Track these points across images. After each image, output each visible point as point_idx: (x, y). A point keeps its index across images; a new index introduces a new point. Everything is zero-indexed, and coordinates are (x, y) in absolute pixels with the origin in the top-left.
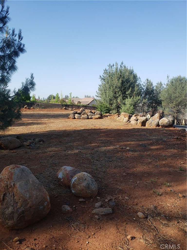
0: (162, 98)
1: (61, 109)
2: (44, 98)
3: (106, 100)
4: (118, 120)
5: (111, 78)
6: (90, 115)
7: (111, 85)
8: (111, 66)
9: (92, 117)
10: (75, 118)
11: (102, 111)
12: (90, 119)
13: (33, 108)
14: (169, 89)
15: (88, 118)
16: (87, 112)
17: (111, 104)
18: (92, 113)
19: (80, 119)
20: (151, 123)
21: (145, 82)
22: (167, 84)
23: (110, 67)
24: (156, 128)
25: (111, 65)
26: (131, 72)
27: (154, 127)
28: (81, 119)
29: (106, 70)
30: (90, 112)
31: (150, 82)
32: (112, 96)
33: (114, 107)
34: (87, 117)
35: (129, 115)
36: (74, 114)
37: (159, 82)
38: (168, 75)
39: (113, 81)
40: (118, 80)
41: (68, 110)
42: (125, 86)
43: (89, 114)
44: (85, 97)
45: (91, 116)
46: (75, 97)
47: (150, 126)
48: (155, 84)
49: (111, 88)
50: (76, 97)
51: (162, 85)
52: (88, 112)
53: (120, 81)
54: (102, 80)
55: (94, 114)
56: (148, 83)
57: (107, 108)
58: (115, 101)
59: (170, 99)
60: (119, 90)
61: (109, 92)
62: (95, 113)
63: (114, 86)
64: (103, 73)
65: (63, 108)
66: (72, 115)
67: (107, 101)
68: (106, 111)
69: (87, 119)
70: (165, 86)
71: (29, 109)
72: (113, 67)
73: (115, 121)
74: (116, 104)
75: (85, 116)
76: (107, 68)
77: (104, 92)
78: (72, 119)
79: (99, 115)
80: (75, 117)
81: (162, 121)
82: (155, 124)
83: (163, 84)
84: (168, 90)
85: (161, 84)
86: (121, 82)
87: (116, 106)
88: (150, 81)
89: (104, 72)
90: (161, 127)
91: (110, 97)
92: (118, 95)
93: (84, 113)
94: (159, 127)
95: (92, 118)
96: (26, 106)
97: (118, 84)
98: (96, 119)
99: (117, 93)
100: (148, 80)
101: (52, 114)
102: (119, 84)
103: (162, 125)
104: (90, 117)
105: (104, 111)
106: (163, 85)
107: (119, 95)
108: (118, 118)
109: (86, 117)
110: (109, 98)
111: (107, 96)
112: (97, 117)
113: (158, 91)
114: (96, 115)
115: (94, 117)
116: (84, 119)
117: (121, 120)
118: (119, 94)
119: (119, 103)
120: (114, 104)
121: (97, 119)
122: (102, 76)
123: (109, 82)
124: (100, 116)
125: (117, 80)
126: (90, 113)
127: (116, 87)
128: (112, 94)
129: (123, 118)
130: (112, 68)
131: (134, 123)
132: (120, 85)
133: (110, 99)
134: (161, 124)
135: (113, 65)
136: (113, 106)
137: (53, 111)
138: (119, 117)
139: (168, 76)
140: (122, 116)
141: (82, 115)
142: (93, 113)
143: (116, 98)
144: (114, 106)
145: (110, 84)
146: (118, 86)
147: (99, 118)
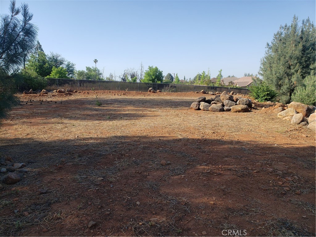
1: (197, 93)
2: (190, 78)
4: (280, 117)
6: (228, 104)
7: (281, 55)
8: (287, 27)
9: (231, 107)
10: (199, 109)
11: (258, 96)
12: (225, 111)
13: (159, 91)
15: (222, 110)
16: (223, 99)
17: (279, 86)
19: (207, 111)
25: (288, 25)
28: (209, 110)
30: (227, 99)
32: (282, 72)
33: (284, 90)
34: (221, 108)
35: (307, 106)
36: (199, 102)
39: (287, 48)
40: (296, 45)
41: (208, 94)
43: (226, 102)
44: (245, 75)
45: (230, 106)
46: (231, 76)
49: (282, 59)
50: (233, 77)
52: (225, 99)
53: (300, 47)
54: (270, 50)
55: (236, 102)
57: (268, 91)
58: (287, 81)
60: (296, 62)
61: (277, 66)
62: (238, 101)
63: (288, 56)
64: (273, 39)
65: (201, 92)
66: (195, 104)
67: (272, 80)
68: (265, 97)
69: (220, 111)
71: (154, 92)
73: (273, 119)
74: (288, 86)
75: (218, 106)
77: (268, 66)
79: (246, 104)
80: (199, 106)
87: (288, 89)
89: (274, 37)
91: (278, 74)
92: (293, 71)
93: (217, 101)
95: (229, 110)
96: (151, 88)
97: (295, 51)
98: (236, 112)
99: (292, 67)
101: (177, 100)
102: (297, 52)
104: (225, 108)
105: (262, 97)
107: (295, 71)
108: (279, 113)
109: (219, 108)
110: (275, 76)
111: (274, 73)
114: (240, 104)
115: (233, 108)
116: (214, 110)
117: (286, 118)
118: (295, 69)
119: (294, 84)
120: (284, 85)
121: (239, 111)
122: (270, 44)
123: (279, 50)
124: (245, 106)
125: (294, 45)
127: (291, 58)
128: (282, 69)
129: (292, 114)
132: (298, 54)
133: (278, 78)
135: (291, 26)
136: (282, 88)
137: (185, 95)
138: (284, 110)
140: (290, 109)
141: (212, 104)
142: (234, 101)
143: (289, 75)
144: (285, 88)
145: (280, 52)
146: (295, 55)
147: (242, 109)
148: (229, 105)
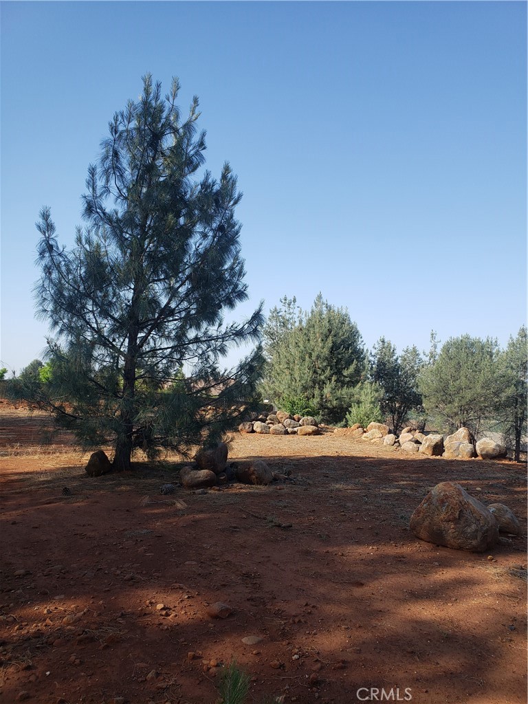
0: (422, 389)
3: (293, 388)
4: (367, 439)
5: (305, 334)
6: (290, 424)
8: (287, 301)
9: (296, 429)
10: (253, 431)
12: (290, 434)
14: (441, 367)
15: (287, 433)
16: (282, 418)
18: (294, 419)
19: (268, 433)
20: (458, 447)
21: (376, 346)
22: (431, 353)
23: (285, 303)
24: (470, 459)
25: (288, 299)
26: (344, 320)
27: (467, 458)
28: (271, 433)
29: (276, 310)
30: (287, 418)
31: (389, 347)
34: (284, 429)
35: (388, 428)
37: (411, 348)
38: (434, 332)
39: (311, 343)
42: (340, 356)
43: (286, 422)
45: (293, 428)
47: (455, 455)
48: (399, 353)
51: (418, 355)
52: (284, 418)
53: (329, 343)
55: (298, 421)
56: (384, 348)
58: (317, 392)
59: (445, 394)
60: (325, 364)
62: (301, 421)
69: (285, 434)
70: (426, 359)
72: (292, 303)
73: (360, 442)
75: (278, 427)
76: (280, 306)
77: (286, 366)
78: (248, 432)
79: (312, 425)
80: (253, 427)
81: (482, 444)
82: (467, 451)
83: (420, 351)
84: (439, 370)
85: (415, 352)
86: (330, 345)
87: (319, 404)
88: (389, 344)
89: (271, 314)
90: (480, 458)
91: (303, 382)
93: (270, 419)
94: (477, 459)
95: (294, 433)
97: (323, 349)
98: (306, 435)
99: (319, 372)
100: (383, 342)
102: (325, 349)
103: (483, 453)
104: (289, 430)
106: (422, 356)
107: (326, 378)
108: (364, 435)
109: (282, 430)
110: (300, 384)
112: (311, 431)
113: (409, 369)
114: (303, 425)
115: (301, 430)
116: (276, 433)
117: (374, 440)
119: (326, 396)
121: (309, 434)
123: (301, 344)
124: (314, 427)
125: (320, 340)
126: (289, 420)
127: (318, 357)
128: (308, 375)
129: (378, 436)
130: (291, 306)
131: (411, 447)
132: (327, 352)
133: (304, 386)
134: (481, 452)
138: (364, 431)
139: (432, 334)
140: (374, 431)
142: (296, 421)
145: (302, 348)
146: (323, 354)
147: (313, 431)
148: (291, 426)
